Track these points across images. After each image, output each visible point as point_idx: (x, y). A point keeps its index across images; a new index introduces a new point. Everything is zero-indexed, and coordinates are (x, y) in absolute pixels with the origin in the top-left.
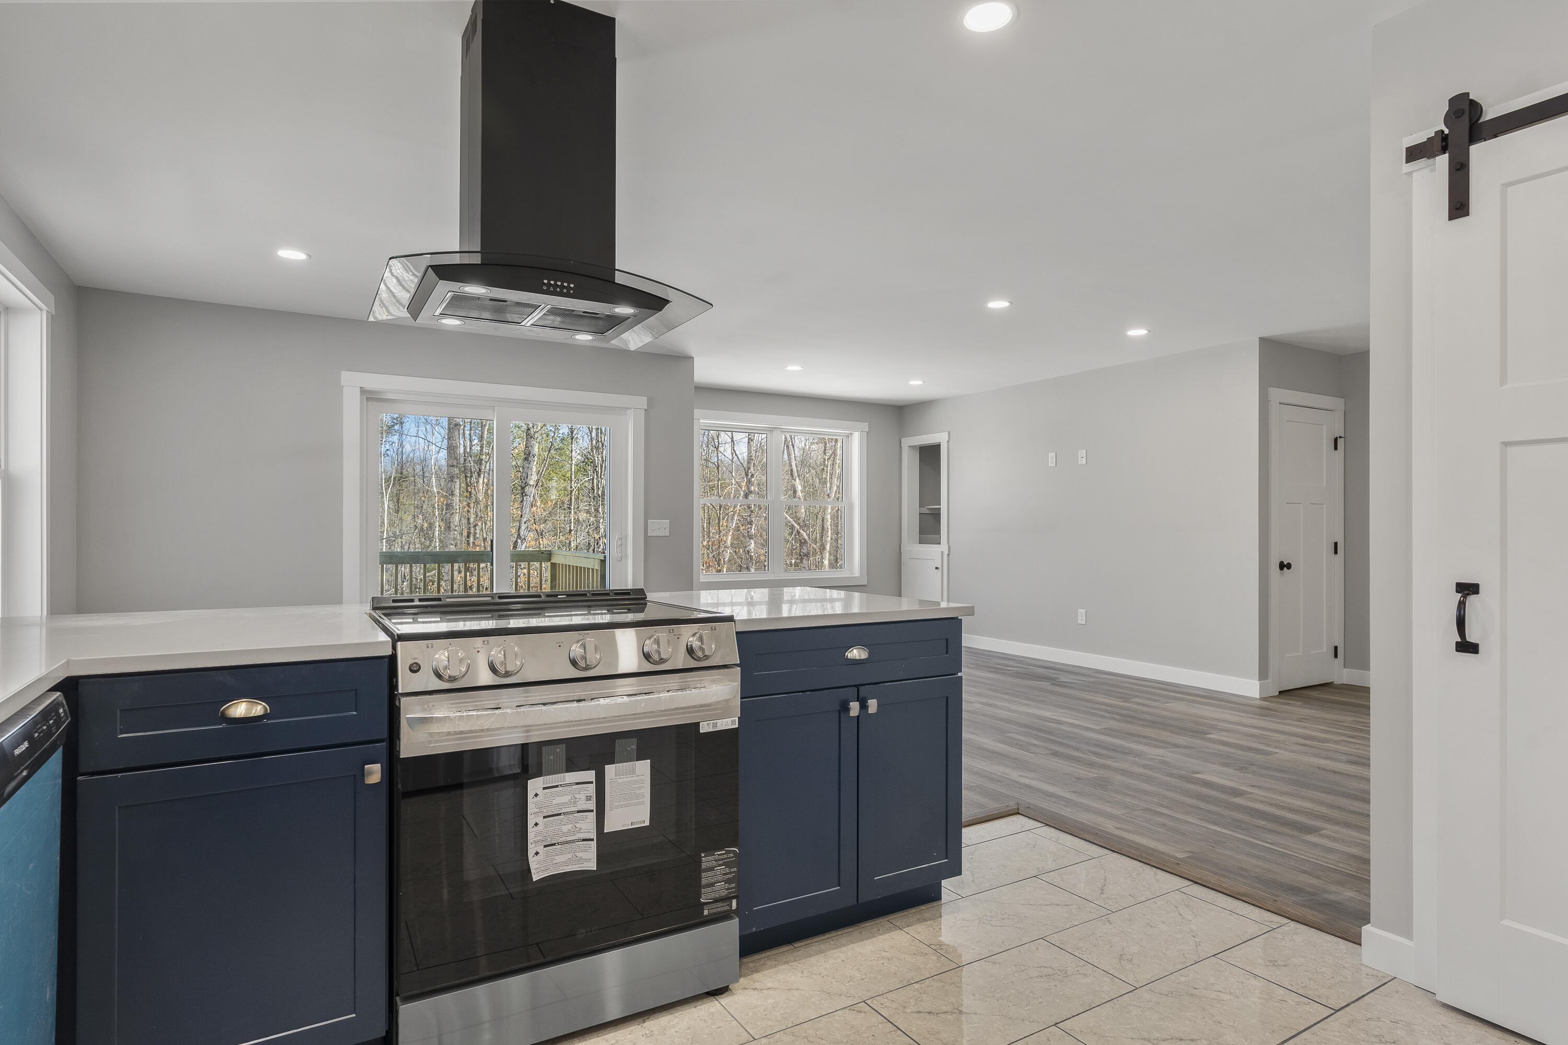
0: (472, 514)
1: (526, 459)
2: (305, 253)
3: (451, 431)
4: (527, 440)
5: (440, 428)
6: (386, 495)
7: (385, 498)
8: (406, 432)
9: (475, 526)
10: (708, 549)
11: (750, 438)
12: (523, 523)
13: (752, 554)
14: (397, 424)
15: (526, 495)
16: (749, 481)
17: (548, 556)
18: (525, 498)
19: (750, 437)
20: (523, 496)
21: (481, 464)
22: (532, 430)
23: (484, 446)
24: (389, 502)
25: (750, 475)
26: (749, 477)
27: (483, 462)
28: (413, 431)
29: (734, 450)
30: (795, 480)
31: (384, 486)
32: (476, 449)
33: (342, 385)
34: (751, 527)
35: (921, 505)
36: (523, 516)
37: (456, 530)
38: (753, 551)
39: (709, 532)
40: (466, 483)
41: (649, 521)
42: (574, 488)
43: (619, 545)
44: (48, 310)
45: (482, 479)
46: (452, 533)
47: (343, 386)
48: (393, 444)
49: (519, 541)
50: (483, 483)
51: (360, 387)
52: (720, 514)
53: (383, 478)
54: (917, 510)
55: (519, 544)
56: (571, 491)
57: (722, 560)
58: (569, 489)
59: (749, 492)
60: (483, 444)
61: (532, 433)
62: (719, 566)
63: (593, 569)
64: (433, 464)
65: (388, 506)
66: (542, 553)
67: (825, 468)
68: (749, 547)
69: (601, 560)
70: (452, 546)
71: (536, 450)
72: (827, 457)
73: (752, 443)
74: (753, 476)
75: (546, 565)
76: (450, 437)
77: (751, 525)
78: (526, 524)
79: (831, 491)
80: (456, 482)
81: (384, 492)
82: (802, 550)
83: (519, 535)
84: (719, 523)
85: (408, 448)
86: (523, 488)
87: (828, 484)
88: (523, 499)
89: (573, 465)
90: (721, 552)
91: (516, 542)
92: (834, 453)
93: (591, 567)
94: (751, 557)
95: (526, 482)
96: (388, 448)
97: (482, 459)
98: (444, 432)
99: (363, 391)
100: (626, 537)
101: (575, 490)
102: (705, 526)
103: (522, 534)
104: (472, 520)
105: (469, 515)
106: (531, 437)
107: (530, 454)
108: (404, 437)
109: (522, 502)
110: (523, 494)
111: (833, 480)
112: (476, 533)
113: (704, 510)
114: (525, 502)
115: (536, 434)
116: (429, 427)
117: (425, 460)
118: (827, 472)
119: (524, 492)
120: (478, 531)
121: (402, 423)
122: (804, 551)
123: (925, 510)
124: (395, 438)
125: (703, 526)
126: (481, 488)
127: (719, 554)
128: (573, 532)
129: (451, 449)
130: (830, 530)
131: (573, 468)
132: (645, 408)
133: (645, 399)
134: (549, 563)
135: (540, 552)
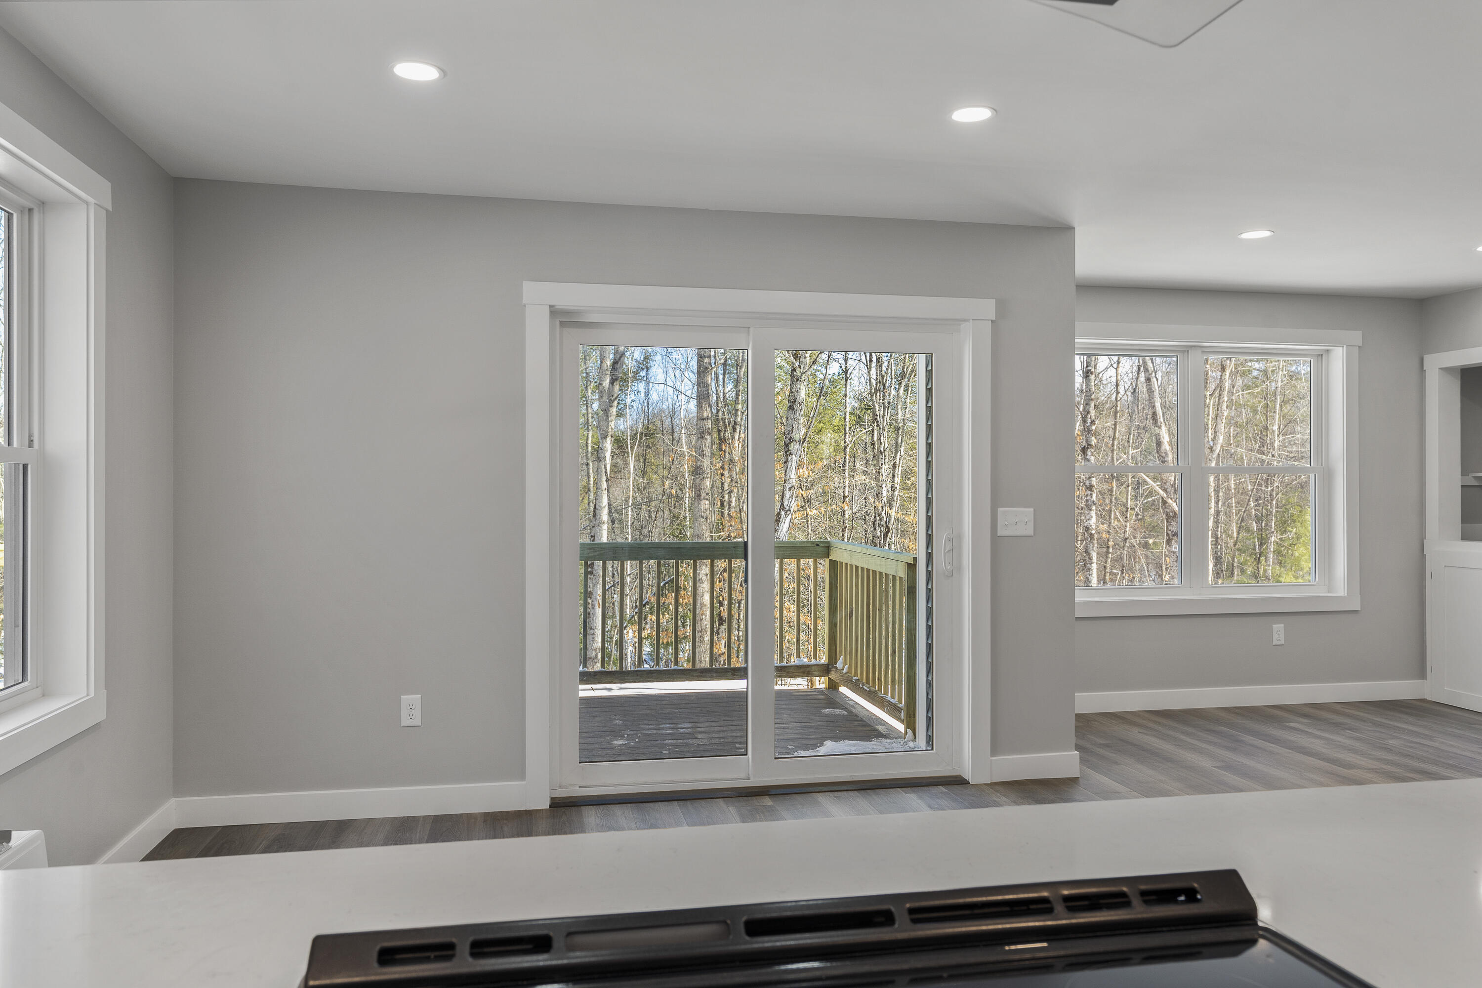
0: (726, 479)
1: (791, 408)
2: (436, 66)
3: (702, 375)
4: (792, 383)
5: (690, 374)
6: (632, 454)
7: (630, 458)
8: (652, 380)
9: (730, 493)
11: (1090, 370)
12: (788, 489)
13: (1093, 532)
14: (643, 369)
15: (790, 453)
16: (1088, 430)
17: (822, 549)
18: (789, 458)
19: (1088, 368)
20: (787, 455)
21: (736, 415)
22: (798, 370)
23: (740, 393)
24: (634, 462)
25: (1089, 421)
26: (1089, 424)
27: (739, 413)
28: (661, 378)
30: (1160, 427)
31: (629, 443)
32: (731, 395)
33: (524, 302)
34: (1091, 494)
35: (1464, 472)
36: (787, 482)
37: (707, 499)
38: (1094, 527)
40: (720, 439)
42: (849, 443)
43: (949, 551)
44: (96, 202)
45: (738, 434)
46: (703, 502)
47: (525, 305)
48: (639, 394)
49: (783, 513)
50: (739, 438)
51: (550, 306)
53: (629, 435)
54: (1456, 480)
55: (782, 516)
56: (845, 447)
58: (842, 444)
59: (1088, 445)
60: (739, 391)
61: (799, 374)
63: (894, 577)
64: (682, 417)
65: (634, 467)
66: (817, 545)
69: (908, 563)
70: (704, 536)
71: (803, 394)
72: (1208, 393)
74: (1093, 422)
75: (824, 566)
76: (700, 383)
77: (1091, 490)
78: (792, 492)
79: (1216, 442)
80: (707, 439)
81: (630, 451)
82: (1169, 528)
83: (782, 505)
85: (654, 397)
86: (787, 445)
87: (1210, 432)
88: (787, 459)
89: (848, 414)
91: (779, 514)
92: (1220, 387)
93: (891, 572)
94: (1091, 535)
95: (791, 438)
96: (633, 398)
97: (738, 410)
98: (694, 378)
99: (554, 312)
100: (960, 537)
101: (850, 446)
103: (786, 503)
104: (726, 487)
105: (723, 479)
106: (797, 380)
107: (795, 401)
108: (651, 385)
109: (786, 462)
110: (788, 453)
111: (1218, 426)
112: (731, 502)
114: (790, 463)
115: (804, 376)
116: (678, 372)
117: (673, 412)
119: (789, 450)
120: (734, 500)
121: (648, 368)
122: (1173, 529)
123: (1471, 481)
124: (641, 386)
126: (737, 445)
128: (847, 499)
129: (702, 397)
131: (848, 417)
132: (992, 321)
133: (992, 303)
134: (827, 560)
135: (815, 544)
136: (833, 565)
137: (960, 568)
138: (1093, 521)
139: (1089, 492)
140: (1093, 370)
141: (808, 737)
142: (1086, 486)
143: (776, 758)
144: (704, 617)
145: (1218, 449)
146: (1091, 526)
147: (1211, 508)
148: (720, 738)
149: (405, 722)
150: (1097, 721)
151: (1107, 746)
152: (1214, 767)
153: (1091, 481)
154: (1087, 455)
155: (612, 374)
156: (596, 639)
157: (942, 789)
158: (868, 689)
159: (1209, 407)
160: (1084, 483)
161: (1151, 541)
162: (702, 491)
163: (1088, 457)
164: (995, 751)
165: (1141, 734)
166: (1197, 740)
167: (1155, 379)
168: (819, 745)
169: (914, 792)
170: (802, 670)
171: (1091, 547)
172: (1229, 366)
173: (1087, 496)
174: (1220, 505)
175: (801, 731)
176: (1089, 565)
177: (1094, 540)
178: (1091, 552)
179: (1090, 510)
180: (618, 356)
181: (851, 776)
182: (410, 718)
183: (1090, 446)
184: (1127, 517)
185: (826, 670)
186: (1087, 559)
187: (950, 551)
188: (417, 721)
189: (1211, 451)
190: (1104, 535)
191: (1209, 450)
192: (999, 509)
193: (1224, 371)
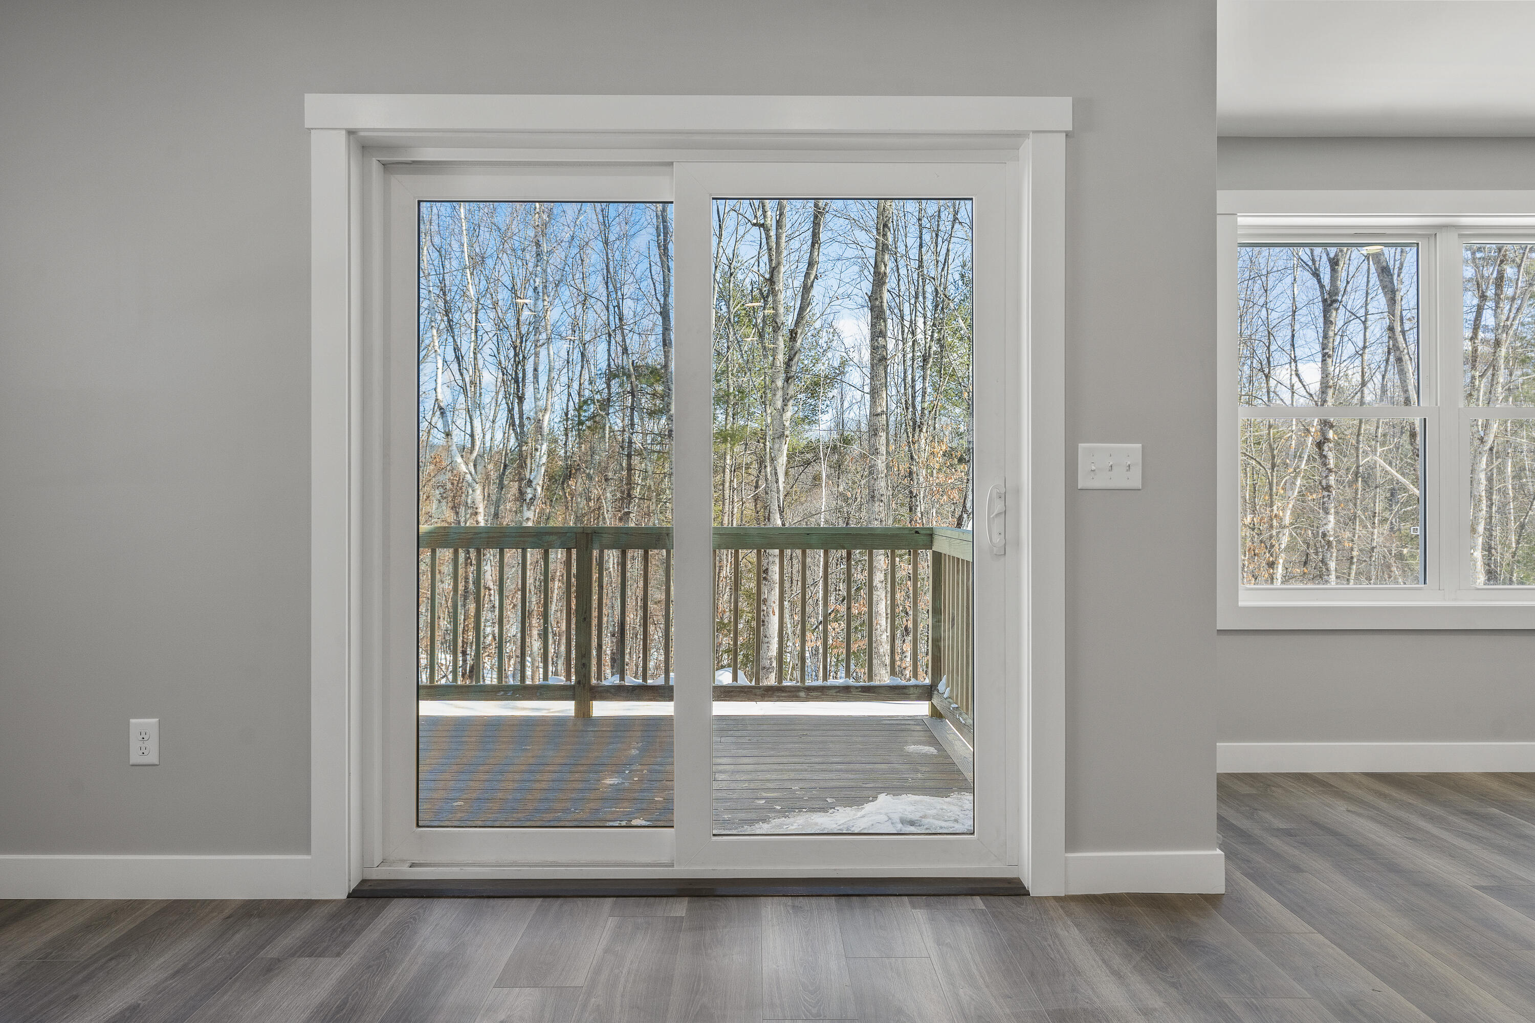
10: (1253, 529)
11: (1327, 353)
13: (1331, 539)
17: (923, 538)
19: (1325, 351)
29: (1298, 375)
34: (1329, 495)
38: (1332, 533)
39: (1254, 505)
41: (1081, 445)
43: (998, 515)
47: (309, 129)
51: (351, 133)
52: (1272, 476)
57: (1277, 545)
62: (1272, 555)
66: (917, 532)
67: (1475, 393)
68: (1326, 527)
70: (876, 522)
72: (1477, 374)
73: (1329, 361)
75: (925, 561)
77: (1329, 491)
79: (1488, 432)
84: (1271, 489)
90: (1274, 534)
94: (1329, 543)
102: (1248, 497)
113: (1246, 473)
118: (1478, 400)
125: (1244, 498)
127: (1271, 537)
130: (1484, 498)
132: (1068, 135)
133: (1066, 103)
134: (929, 553)
135: (913, 532)
136: (938, 558)
137: (1018, 543)
138: (1331, 526)
139: (1326, 493)
140: (1331, 353)
141: (864, 786)
142: (1322, 486)
143: (714, 835)
144: (878, 626)
145: (1490, 440)
146: (1328, 531)
147: (1482, 510)
148: (750, 781)
149: (135, 757)
150: (1281, 786)
151: (1288, 833)
152: (1474, 887)
153: (1329, 480)
154: (1323, 450)
155: (786, 372)
156: (771, 647)
157: (978, 902)
158: (963, 722)
159: (1479, 391)
160: (1320, 483)
161: (1405, 551)
162: (876, 492)
163: (1325, 453)
164: (1073, 841)
165: (1349, 814)
166: (1446, 830)
167: (1407, 357)
168: (871, 799)
169: (928, 906)
170: (897, 691)
171: (1329, 556)
172: (1506, 341)
173: (1323, 497)
174: (1494, 510)
175: (862, 776)
176: (1326, 577)
177: (1332, 548)
178: (1328, 562)
179: (1327, 513)
180: (793, 352)
181: (835, 870)
182: (142, 752)
183: (1327, 440)
184: (1374, 523)
185: (928, 693)
186: (1324, 570)
187: (1001, 513)
188: (152, 757)
189: (1482, 442)
190: (1347, 545)
191: (1478, 442)
192: (1080, 445)
193: (1499, 347)
